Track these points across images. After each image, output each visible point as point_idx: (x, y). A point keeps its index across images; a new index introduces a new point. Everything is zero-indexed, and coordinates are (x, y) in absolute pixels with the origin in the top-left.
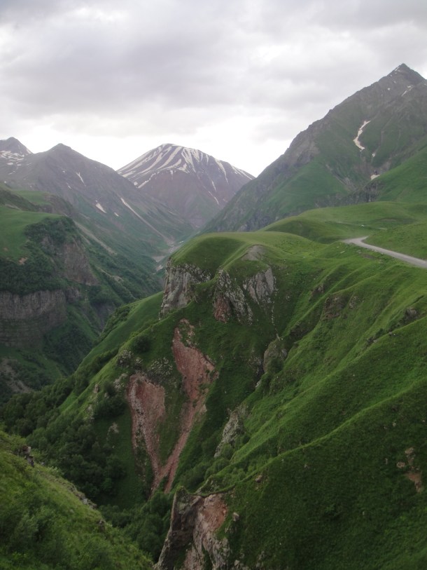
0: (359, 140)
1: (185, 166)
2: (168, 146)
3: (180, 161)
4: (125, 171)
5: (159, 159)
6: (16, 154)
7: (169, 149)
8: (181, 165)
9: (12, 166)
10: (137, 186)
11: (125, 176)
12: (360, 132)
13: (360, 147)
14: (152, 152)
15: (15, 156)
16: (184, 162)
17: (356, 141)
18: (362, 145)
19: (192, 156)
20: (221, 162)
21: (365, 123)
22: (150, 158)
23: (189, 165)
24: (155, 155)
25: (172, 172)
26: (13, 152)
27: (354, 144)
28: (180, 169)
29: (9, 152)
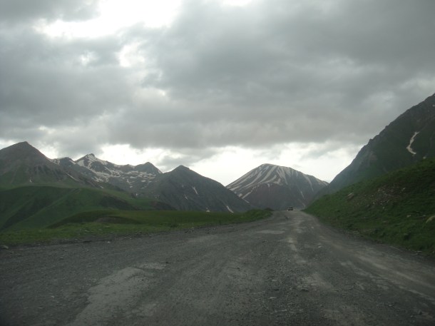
0: (411, 147)
1: (279, 180)
2: (266, 165)
3: (275, 177)
4: (232, 185)
5: (260, 175)
6: (150, 174)
7: (267, 168)
8: (276, 180)
9: (145, 183)
10: (242, 197)
11: (232, 190)
12: (412, 141)
13: (412, 152)
14: (254, 171)
15: (148, 176)
16: (278, 177)
17: (409, 148)
18: (413, 151)
19: (285, 173)
20: (308, 176)
21: (416, 133)
22: (252, 175)
23: (282, 179)
24: (256, 173)
25: (269, 185)
26: (148, 173)
27: (407, 150)
28: (275, 182)
29: (145, 173)
